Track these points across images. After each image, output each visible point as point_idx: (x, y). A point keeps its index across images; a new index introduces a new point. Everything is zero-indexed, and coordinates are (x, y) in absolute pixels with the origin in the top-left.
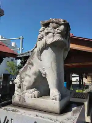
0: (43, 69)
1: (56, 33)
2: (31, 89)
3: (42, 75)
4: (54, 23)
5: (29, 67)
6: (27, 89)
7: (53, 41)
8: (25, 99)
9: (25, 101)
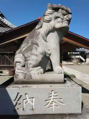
0: (48, 50)
1: (65, 19)
2: (37, 67)
3: (47, 55)
4: (64, 10)
5: (35, 47)
6: (32, 67)
7: (62, 26)
8: (31, 76)
9: (31, 78)
